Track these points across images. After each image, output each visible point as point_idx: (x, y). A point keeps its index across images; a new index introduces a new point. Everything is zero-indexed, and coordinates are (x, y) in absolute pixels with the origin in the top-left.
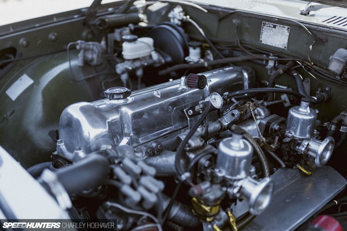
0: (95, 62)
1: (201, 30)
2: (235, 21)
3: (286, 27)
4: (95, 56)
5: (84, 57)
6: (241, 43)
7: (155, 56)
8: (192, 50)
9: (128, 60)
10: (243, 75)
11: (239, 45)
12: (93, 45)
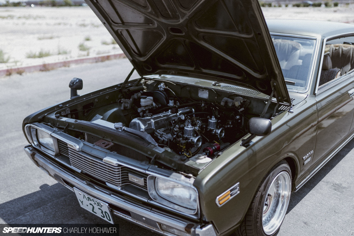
0: (128, 108)
1: (173, 92)
2: (187, 88)
3: (207, 90)
4: (128, 105)
5: (124, 105)
6: (191, 97)
7: (154, 104)
8: (170, 101)
9: (143, 106)
10: (192, 110)
11: (190, 98)
12: (128, 101)
